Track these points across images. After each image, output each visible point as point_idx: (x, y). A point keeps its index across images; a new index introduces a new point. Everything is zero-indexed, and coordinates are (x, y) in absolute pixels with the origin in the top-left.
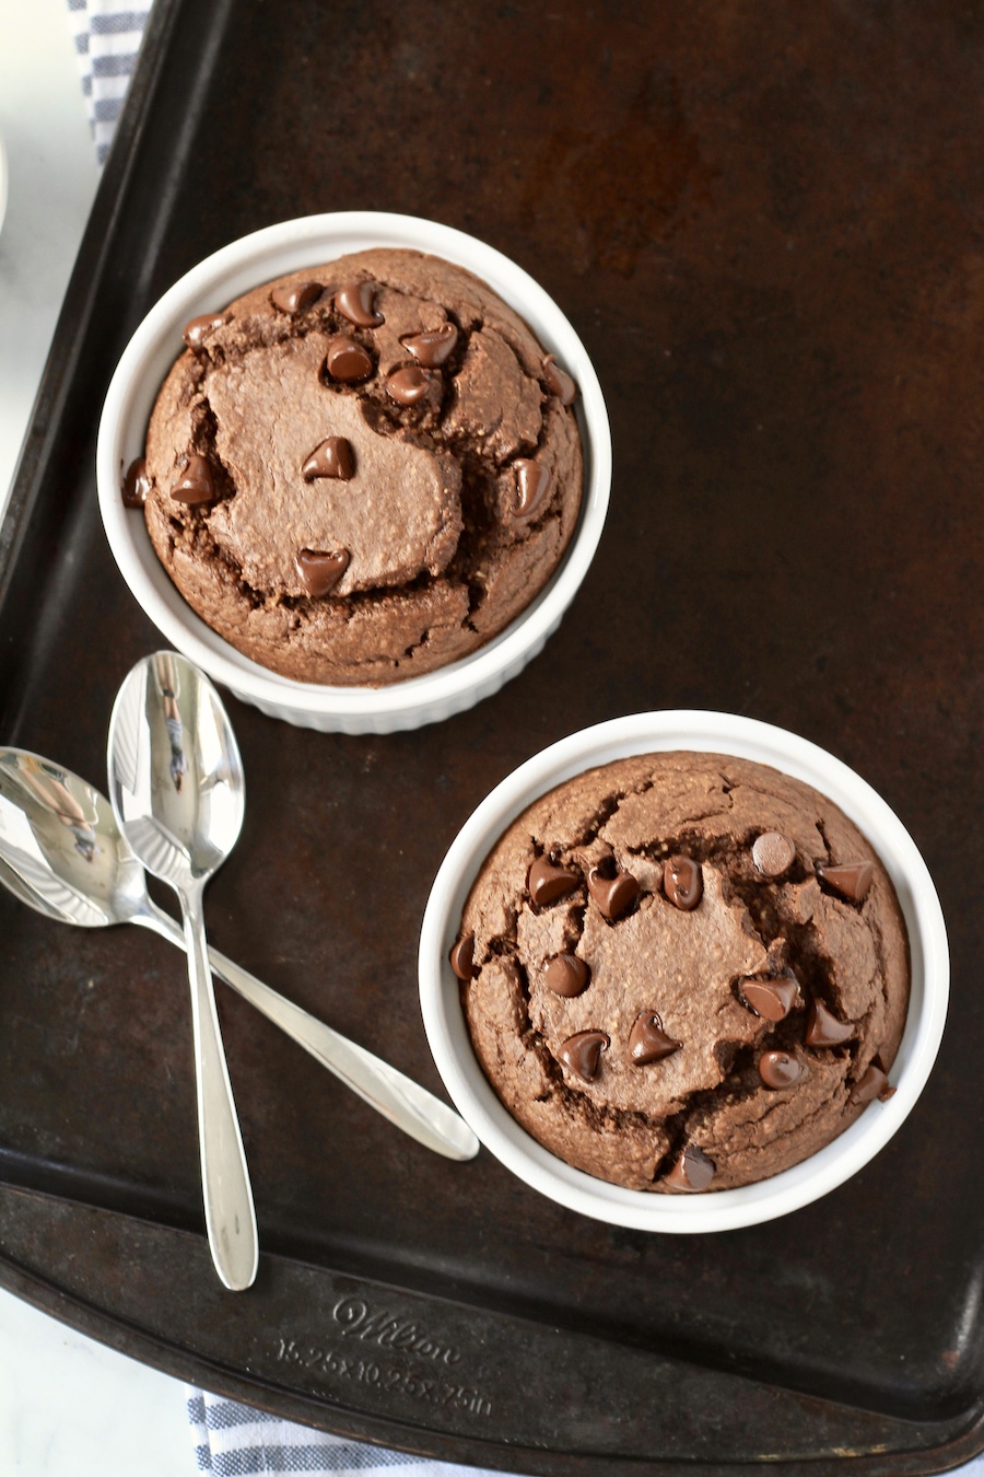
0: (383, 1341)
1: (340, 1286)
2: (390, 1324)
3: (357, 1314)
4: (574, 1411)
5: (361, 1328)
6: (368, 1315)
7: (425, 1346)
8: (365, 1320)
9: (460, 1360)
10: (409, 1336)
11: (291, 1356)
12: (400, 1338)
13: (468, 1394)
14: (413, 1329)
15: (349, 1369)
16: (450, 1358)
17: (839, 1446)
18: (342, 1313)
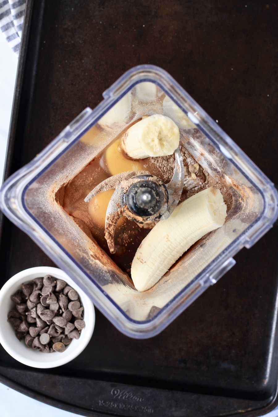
0: (125, 398)
1: (112, 386)
2: (126, 394)
3: (117, 392)
4: (174, 409)
5: (119, 395)
6: (120, 392)
7: (135, 398)
8: (119, 394)
9: (144, 400)
10: (131, 396)
11: (103, 404)
12: (129, 397)
13: (147, 408)
14: (132, 394)
15: (117, 406)
16: (142, 400)
17: (239, 410)
18: (114, 392)
